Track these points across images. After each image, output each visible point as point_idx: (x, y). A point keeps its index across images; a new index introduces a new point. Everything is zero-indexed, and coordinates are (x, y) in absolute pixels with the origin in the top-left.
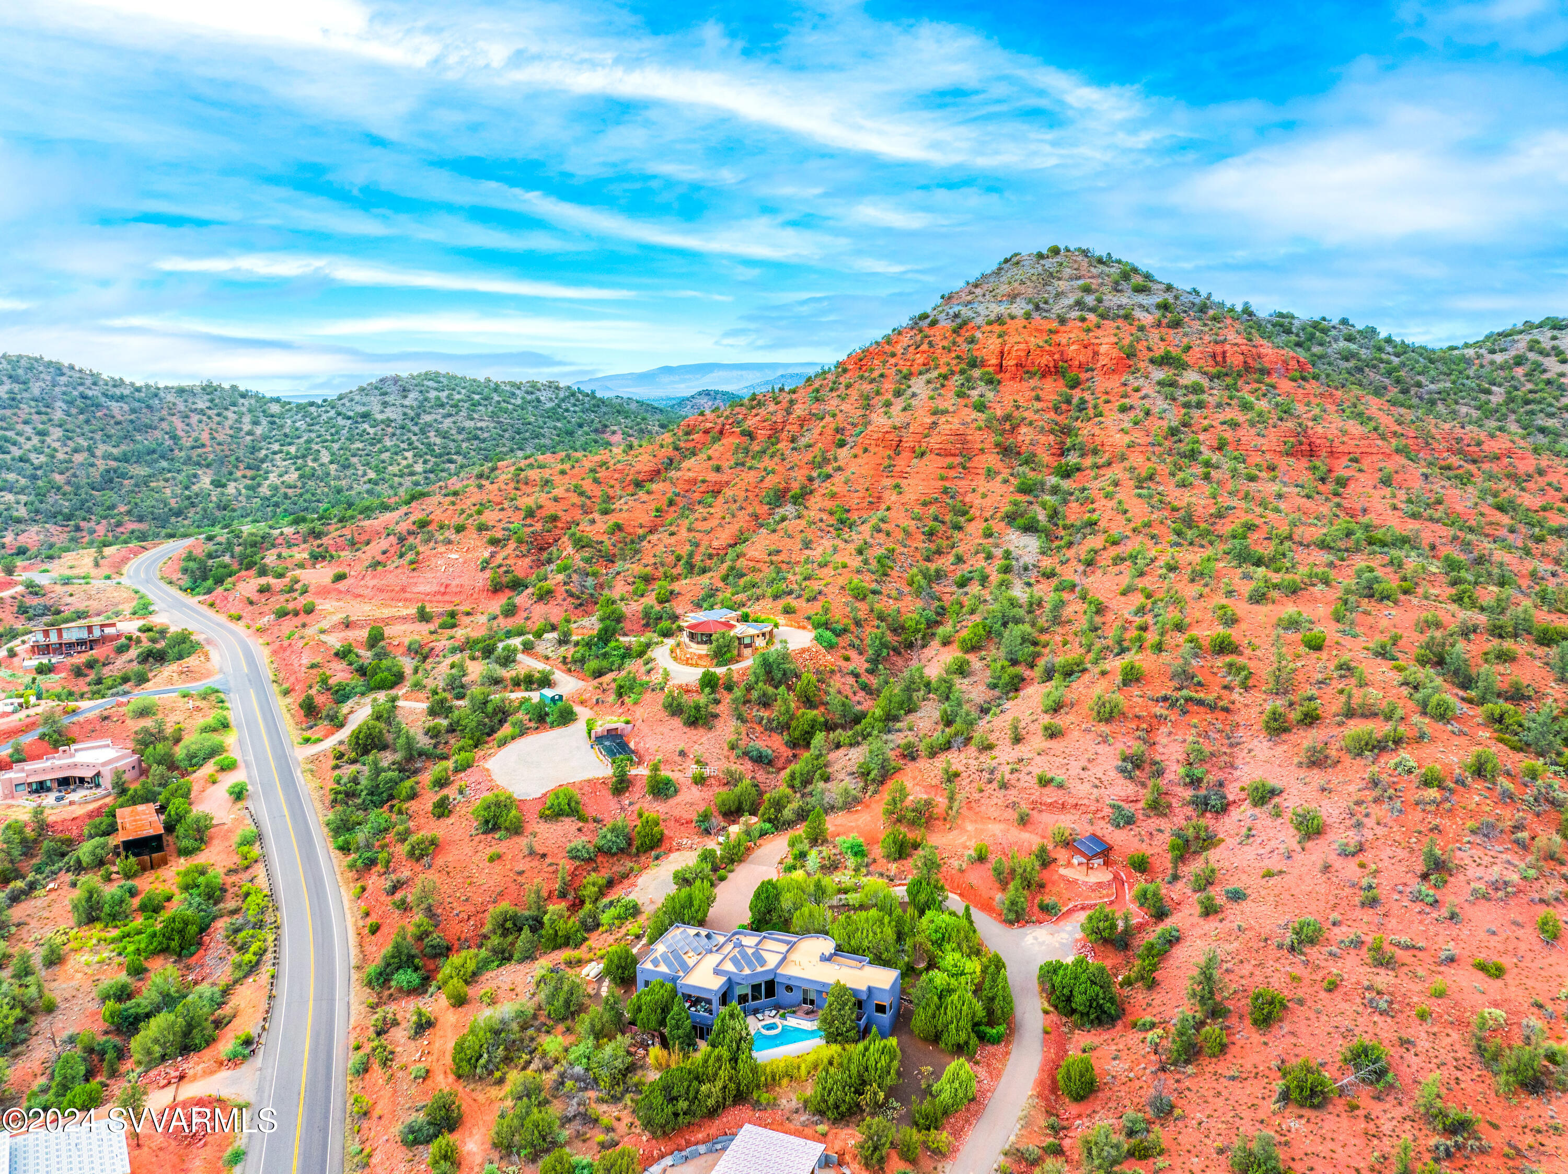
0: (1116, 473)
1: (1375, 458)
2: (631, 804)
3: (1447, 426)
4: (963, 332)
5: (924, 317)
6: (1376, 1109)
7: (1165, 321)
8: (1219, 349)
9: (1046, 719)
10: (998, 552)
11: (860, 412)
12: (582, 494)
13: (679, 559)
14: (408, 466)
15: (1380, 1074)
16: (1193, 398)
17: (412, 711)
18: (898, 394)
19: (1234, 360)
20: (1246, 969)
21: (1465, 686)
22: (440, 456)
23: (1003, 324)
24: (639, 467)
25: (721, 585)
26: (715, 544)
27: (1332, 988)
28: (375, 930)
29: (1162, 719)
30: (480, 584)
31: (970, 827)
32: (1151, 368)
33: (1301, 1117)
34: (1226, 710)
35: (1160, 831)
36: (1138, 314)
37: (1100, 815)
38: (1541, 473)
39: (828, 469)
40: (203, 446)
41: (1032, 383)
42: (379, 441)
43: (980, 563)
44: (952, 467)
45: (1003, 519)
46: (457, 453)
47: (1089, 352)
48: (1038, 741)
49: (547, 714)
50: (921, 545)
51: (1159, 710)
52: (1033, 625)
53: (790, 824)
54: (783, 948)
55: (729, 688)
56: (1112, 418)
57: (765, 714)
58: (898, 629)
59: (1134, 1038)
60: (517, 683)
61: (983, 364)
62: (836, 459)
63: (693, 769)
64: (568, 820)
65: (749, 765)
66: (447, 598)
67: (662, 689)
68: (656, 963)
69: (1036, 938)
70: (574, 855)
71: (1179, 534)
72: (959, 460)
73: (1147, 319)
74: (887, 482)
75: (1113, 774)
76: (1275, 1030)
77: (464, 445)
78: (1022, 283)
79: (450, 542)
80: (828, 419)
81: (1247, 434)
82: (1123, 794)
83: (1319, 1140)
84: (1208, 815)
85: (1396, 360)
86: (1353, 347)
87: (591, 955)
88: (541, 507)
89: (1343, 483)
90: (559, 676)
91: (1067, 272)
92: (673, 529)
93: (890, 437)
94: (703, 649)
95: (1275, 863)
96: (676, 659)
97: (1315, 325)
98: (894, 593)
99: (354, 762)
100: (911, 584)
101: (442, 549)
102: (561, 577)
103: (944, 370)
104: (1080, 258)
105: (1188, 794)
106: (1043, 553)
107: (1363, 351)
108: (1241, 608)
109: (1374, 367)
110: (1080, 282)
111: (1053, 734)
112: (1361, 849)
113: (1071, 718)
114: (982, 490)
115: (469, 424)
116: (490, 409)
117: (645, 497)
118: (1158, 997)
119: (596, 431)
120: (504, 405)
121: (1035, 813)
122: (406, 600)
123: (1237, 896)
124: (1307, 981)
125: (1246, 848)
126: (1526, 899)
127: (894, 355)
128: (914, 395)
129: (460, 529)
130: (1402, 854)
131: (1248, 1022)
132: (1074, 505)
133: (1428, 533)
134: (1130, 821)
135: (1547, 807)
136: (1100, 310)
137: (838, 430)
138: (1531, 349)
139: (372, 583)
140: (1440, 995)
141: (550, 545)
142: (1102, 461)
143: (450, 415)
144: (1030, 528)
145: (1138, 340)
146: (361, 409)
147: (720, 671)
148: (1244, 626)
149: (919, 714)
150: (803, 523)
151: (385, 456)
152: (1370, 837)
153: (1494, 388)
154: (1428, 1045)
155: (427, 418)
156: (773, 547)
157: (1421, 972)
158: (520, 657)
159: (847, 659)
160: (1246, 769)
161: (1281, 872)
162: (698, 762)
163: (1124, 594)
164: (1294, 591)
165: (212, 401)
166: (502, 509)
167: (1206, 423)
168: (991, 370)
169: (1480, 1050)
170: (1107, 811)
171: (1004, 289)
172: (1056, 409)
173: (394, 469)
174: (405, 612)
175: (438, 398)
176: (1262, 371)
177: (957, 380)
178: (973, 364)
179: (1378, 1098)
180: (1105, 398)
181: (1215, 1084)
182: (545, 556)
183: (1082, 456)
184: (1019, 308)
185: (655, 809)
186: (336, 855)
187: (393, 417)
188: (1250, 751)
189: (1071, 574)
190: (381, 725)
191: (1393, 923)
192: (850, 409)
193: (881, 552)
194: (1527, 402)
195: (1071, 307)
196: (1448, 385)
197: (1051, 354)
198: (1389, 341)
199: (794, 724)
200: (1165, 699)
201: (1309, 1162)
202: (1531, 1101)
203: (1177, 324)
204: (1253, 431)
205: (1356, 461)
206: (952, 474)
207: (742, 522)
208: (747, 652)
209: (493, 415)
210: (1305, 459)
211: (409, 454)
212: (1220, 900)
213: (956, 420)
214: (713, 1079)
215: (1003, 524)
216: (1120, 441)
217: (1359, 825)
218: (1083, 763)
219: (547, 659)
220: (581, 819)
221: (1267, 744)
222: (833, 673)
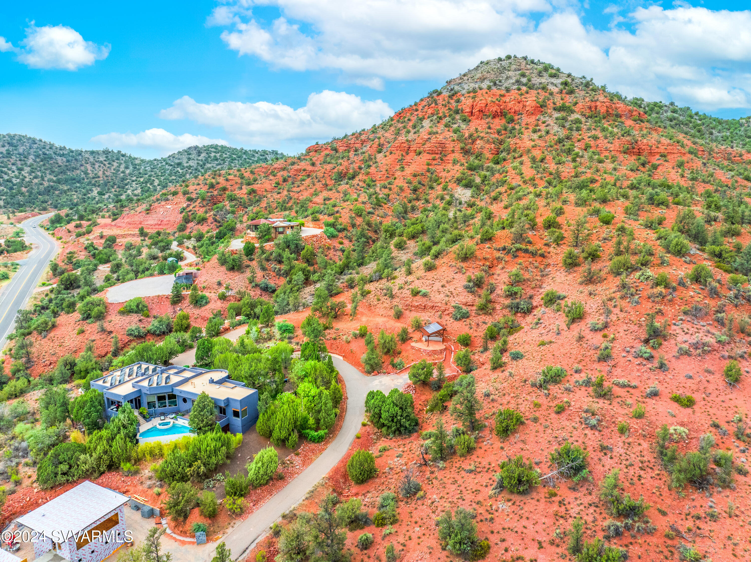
0: (523, 159)
1: (676, 156)
2: (180, 309)
4: (454, 97)
5: (435, 91)
6: (570, 496)
7: (565, 91)
8: (593, 104)
9: (427, 260)
10: (448, 197)
11: (393, 137)
12: (242, 178)
13: (279, 204)
15: (577, 470)
16: (575, 126)
18: (415, 127)
19: (602, 110)
21: (702, 244)
23: (476, 92)
26: (301, 198)
27: (560, 411)
29: (500, 260)
30: (179, 219)
32: (554, 112)
33: (509, 500)
34: (543, 256)
35: (484, 323)
36: (550, 87)
37: (447, 312)
39: (370, 163)
40: (99, 177)
41: (487, 120)
42: (184, 176)
43: (437, 203)
44: (434, 159)
45: (455, 182)
47: (521, 105)
48: (420, 273)
50: (408, 195)
51: (498, 254)
54: (192, 375)
56: (527, 135)
57: (279, 267)
58: (377, 231)
59: (416, 443)
61: (462, 112)
62: (375, 158)
63: (222, 291)
64: (135, 315)
65: (259, 292)
67: (223, 252)
68: (106, 381)
70: (131, 334)
71: (549, 183)
72: (439, 156)
73: (555, 90)
74: (398, 167)
75: (461, 289)
76: (512, 439)
78: (488, 72)
79: (168, 200)
80: (376, 140)
82: (464, 301)
83: (517, 518)
84: (519, 315)
85: (699, 122)
86: (675, 115)
88: (218, 183)
89: (655, 167)
90: (188, 255)
91: (513, 67)
93: (405, 145)
94: (255, 234)
95: (548, 338)
96: (243, 241)
97: (655, 104)
98: (382, 214)
101: (164, 203)
103: (441, 115)
104: (522, 61)
105: (507, 302)
106: (473, 197)
107: (681, 117)
108: (569, 208)
109: (686, 124)
110: (520, 72)
111: (430, 268)
112: (606, 326)
113: (444, 260)
114: (448, 169)
116: (240, 162)
118: (444, 418)
121: (407, 312)
123: (517, 357)
124: (544, 407)
125: (534, 331)
126: (718, 355)
127: (417, 110)
128: (422, 127)
129: (174, 194)
130: (633, 328)
131: (495, 433)
133: (701, 187)
136: (529, 85)
137: (380, 145)
140: (640, 416)
141: (220, 202)
142: (517, 155)
143: (220, 164)
144: (470, 186)
145: (549, 99)
148: (567, 216)
149: (366, 267)
152: (614, 319)
154: (622, 451)
155: (209, 165)
156: (327, 197)
157: (629, 401)
158: (173, 247)
159: (341, 243)
161: (551, 342)
162: (227, 288)
163: (506, 208)
165: (107, 157)
166: (199, 185)
167: (580, 137)
168: (466, 114)
169: (663, 456)
170: (452, 310)
171: (479, 76)
172: (499, 133)
174: (133, 232)
175: (215, 156)
176: (617, 116)
177: (447, 119)
178: (457, 112)
179: (573, 489)
180: (526, 127)
181: (456, 475)
183: (508, 153)
184: (485, 84)
185: (192, 312)
187: (192, 164)
188: (553, 278)
189: (483, 204)
191: (618, 371)
195: (513, 84)
196: (728, 134)
197: (499, 106)
198: (697, 114)
199: (292, 271)
200: (504, 249)
201: (503, 535)
203: (571, 92)
204: (606, 141)
205: (664, 156)
206: (435, 162)
210: (634, 156)
212: (507, 360)
213: (441, 137)
215: (455, 185)
216: (529, 144)
217: (608, 312)
218: (443, 283)
219: (188, 248)
220: (145, 315)
221: (564, 273)
222: (329, 249)
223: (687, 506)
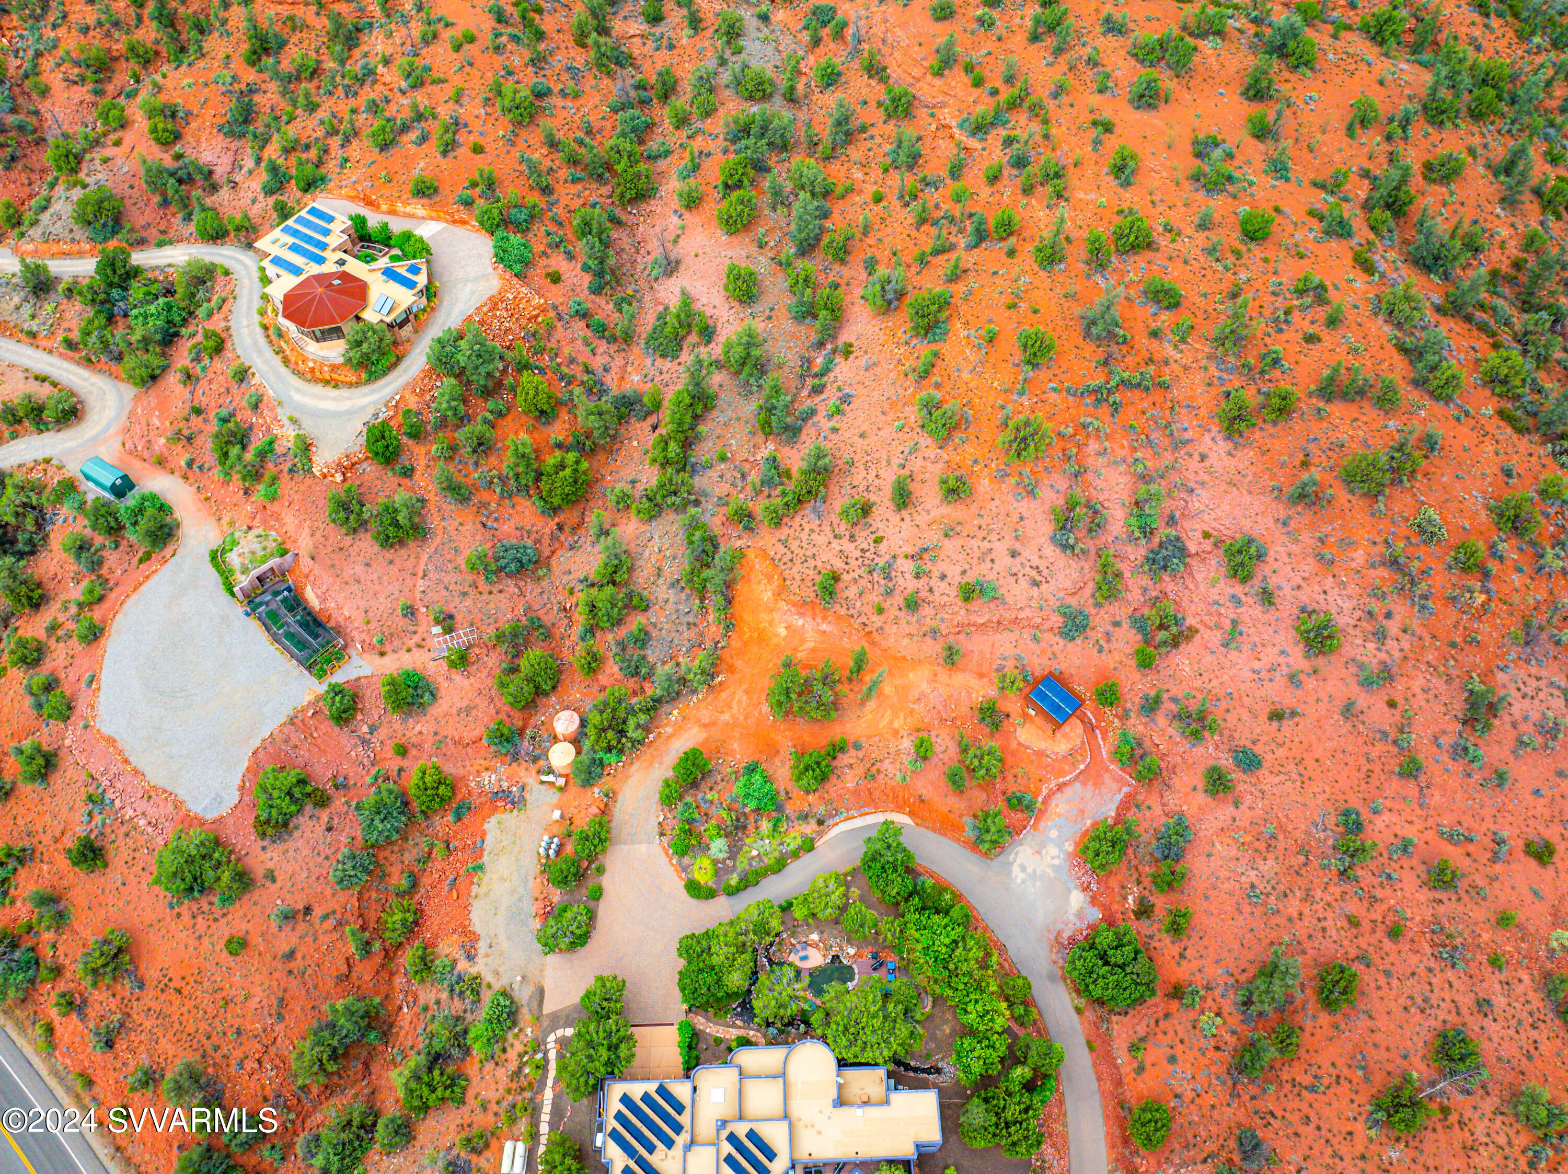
2: (373, 729)
6: (1466, 1106)
15: (1466, 1058)
20: (1293, 906)
25: (250, 76)
27: (1395, 931)
29: (1089, 428)
34: (1163, 383)
35: (1117, 624)
37: (1046, 627)
51: (1085, 411)
52: (811, 141)
54: (778, 1092)
55: (417, 434)
57: (490, 467)
58: (602, 168)
59: (1180, 1018)
63: (439, 640)
64: (302, 820)
65: (511, 587)
67: (310, 471)
69: (1023, 869)
70: (345, 877)
75: (1050, 551)
82: (1068, 584)
87: (491, 1118)
94: (334, 349)
95: (1279, 692)
100: (581, 41)
105: (1138, 552)
108: (1129, 123)
111: (954, 489)
112: (1386, 675)
113: (972, 450)
121: (964, 640)
123: (1246, 759)
124: (1366, 925)
125: (1233, 655)
130: (1439, 684)
131: (1315, 1006)
134: (1083, 623)
140: (1504, 918)
147: (382, 394)
148: (1148, 179)
152: (1397, 655)
154: (1503, 1001)
157: (1481, 884)
159: (556, 278)
161: (1292, 712)
162: (439, 620)
169: (1550, 992)
170: (1054, 617)
179: (1466, 1091)
181: (1296, 1104)
185: (419, 733)
188: (1203, 458)
200: (1089, 388)
208: (406, 336)
212: (1228, 764)
217: (1381, 636)
218: (1008, 542)
219: (33, 335)
220: (322, 801)
221: (1223, 446)
222: (551, 328)
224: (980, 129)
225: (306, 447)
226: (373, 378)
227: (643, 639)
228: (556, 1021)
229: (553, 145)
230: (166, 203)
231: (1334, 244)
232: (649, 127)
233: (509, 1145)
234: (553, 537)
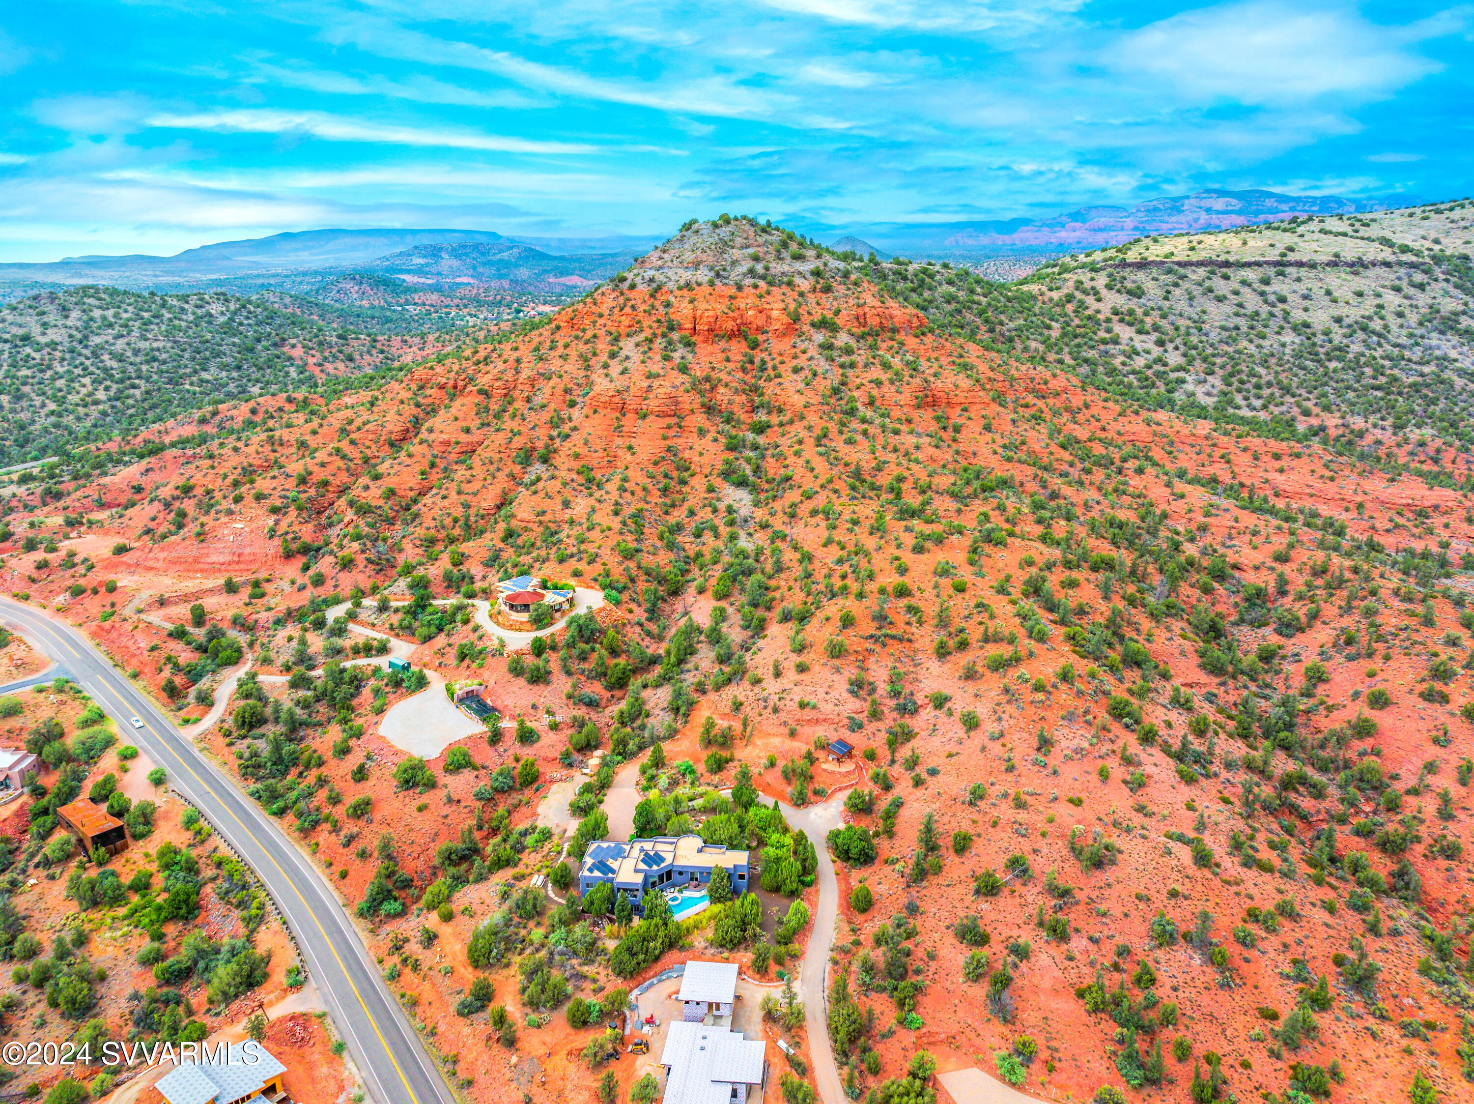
0: (798, 430)
1: (979, 407)
2: (506, 750)
3: (1024, 368)
4: (658, 295)
6: (1023, 890)
7: (819, 286)
8: (860, 311)
9: (795, 659)
10: (722, 506)
11: (582, 373)
12: (344, 457)
13: (456, 521)
14: (90, 394)
15: (1025, 871)
16: (845, 359)
17: (274, 686)
18: (613, 356)
19: (873, 321)
20: (946, 819)
21: (1051, 610)
22: (121, 381)
23: (691, 290)
24: (390, 427)
25: (502, 545)
26: (485, 505)
27: (995, 825)
28: (344, 875)
29: (870, 651)
30: (273, 551)
31: (759, 742)
32: (812, 331)
33: (987, 902)
34: (910, 641)
35: (879, 731)
36: (798, 280)
37: (841, 725)
38: (1087, 407)
39: (566, 429)
41: (723, 344)
42: (49, 367)
43: (705, 514)
44: (669, 427)
45: (719, 476)
46: (139, 377)
47: (764, 316)
48: (791, 675)
49: (402, 680)
50: (659, 501)
51: (868, 645)
52: (763, 573)
53: (633, 755)
54: (671, 848)
55: (554, 648)
56: (788, 378)
57: (585, 666)
58: (662, 580)
59: (887, 869)
60: (357, 651)
61: (680, 328)
62: (570, 419)
63: (546, 719)
64: (466, 771)
65: (584, 709)
66: (242, 566)
67: (501, 654)
68: (591, 870)
69: (817, 814)
70: (479, 797)
71: (853, 488)
72: (674, 420)
73: (805, 285)
74: (618, 441)
75: (846, 695)
76: (967, 854)
77: (144, 368)
78: (703, 251)
79: (230, 512)
80: (555, 380)
81: (888, 390)
82: (853, 708)
83: (997, 913)
84: (907, 716)
85: (984, 300)
86: (953, 289)
87: (529, 871)
88: (311, 473)
89: (957, 429)
90: (394, 643)
91: (739, 241)
92: (444, 492)
93: (615, 399)
94: (524, 617)
95: (952, 748)
96: (498, 623)
97: (925, 271)
98: (652, 549)
99: (244, 737)
100: (661, 538)
101: (224, 519)
102: (356, 546)
103: (647, 333)
104: (747, 227)
105: (893, 703)
106: (755, 506)
107: (961, 293)
108: (908, 558)
109: (970, 308)
110: (751, 251)
111: (802, 669)
112: (1002, 735)
113: (812, 656)
114: (697, 448)
115: (143, 345)
116: (163, 328)
117: (408, 461)
118: (897, 842)
119: (275, 345)
120: (177, 322)
121: (799, 727)
122: (202, 571)
123: (933, 772)
124: (981, 823)
125: (934, 738)
126: (1092, 757)
127: (601, 316)
128: (627, 358)
129: (238, 500)
130: (1025, 736)
131: (952, 851)
132: (770, 460)
133: (1018, 473)
134: (861, 726)
135: (1101, 696)
136: (769, 278)
137: (567, 391)
138: (1077, 289)
139: (163, 555)
140: (1051, 821)
141: (326, 508)
142: (785, 419)
143: (122, 336)
144: (742, 483)
145: (800, 305)
146: (21, 332)
147: (541, 634)
148: (913, 574)
149: (698, 656)
150: (556, 485)
151: (61, 383)
152: (1007, 726)
153: (1053, 324)
154: (1047, 851)
155: (96, 340)
156: (539, 509)
157: (1041, 809)
158: (351, 626)
159: (631, 611)
160: (926, 682)
161: (957, 753)
162: (548, 712)
163: (825, 546)
164: (939, 541)
166: (274, 477)
167: (858, 381)
168: (687, 333)
169: (1073, 849)
170: (846, 721)
171: (689, 257)
172: (744, 370)
173: (74, 398)
174: (210, 583)
175: (104, 318)
176: (894, 330)
177: (660, 343)
178: (671, 328)
179: (1024, 885)
180: (779, 359)
181: (939, 891)
182: (324, 520)
183: (769, 413)
184: (703, 275)
185: (528, 753)
186: (273, 819)
187: (58, 339)
188: (927, 669)
189: (778, 523)
190: (251, 702)
191: (1023, 780)
192: (572, 368)
193: (632, 510)
194: (1076, 337)
195: (744, 275)
196: (1022, 322)
197: (734, 319)
198: (978, 281)
199: (609, 672)
200: (871, 637)
201: (994, 925)
202: (1097, 873)
203: (827, 289)
204: (893, 388)
205: (965, 410)
206: (672, 433)
207: (502, 482)
208: (558, 615)
209: (168, 334)
210: (930, 409)
211: (87, 381)
212: (924, 776)
213: (667, 384)
214: (654, 938)
215: (720, 480)
216: (798, 401)
217: (1000, 719)
218: (825, 689)
219: (373, 625)
220: (475, 768)
221: (938, 664)
222: (624, 625)
223: (1093, 881)
224: (840, 561)
225: (503, 645)
226: (537, 629)
227: (643, 727)
228: (569, 839)
229: (639, 567)
230: (449, 587)
231: (1000, 597)
232: (688, 571)
233: (536, 877)
234: (609, 701)
